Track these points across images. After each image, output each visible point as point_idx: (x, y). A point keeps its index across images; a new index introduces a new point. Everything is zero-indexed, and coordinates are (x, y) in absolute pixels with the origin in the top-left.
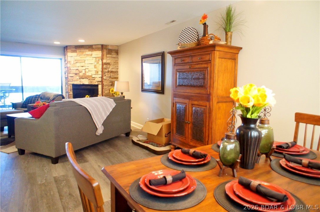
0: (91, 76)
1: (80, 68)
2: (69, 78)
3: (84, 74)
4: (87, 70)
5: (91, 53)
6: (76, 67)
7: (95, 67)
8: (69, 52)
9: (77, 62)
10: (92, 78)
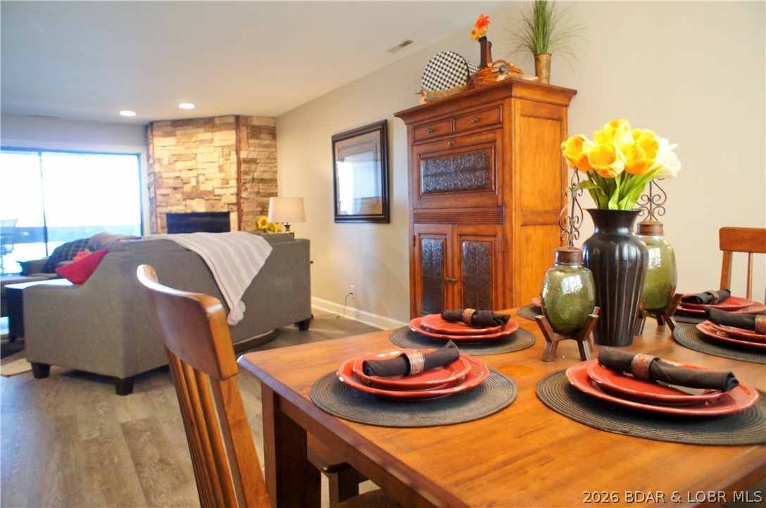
0: (212, 192)
1: (185, 175)
2: (159, 198)
3: (194, 187)
4: (202, 179)
5: (210, 138)
6: (174, 171)
7: (221, 169)
8: (158, 136)
9: (177, 158)
10: (215, 196)
